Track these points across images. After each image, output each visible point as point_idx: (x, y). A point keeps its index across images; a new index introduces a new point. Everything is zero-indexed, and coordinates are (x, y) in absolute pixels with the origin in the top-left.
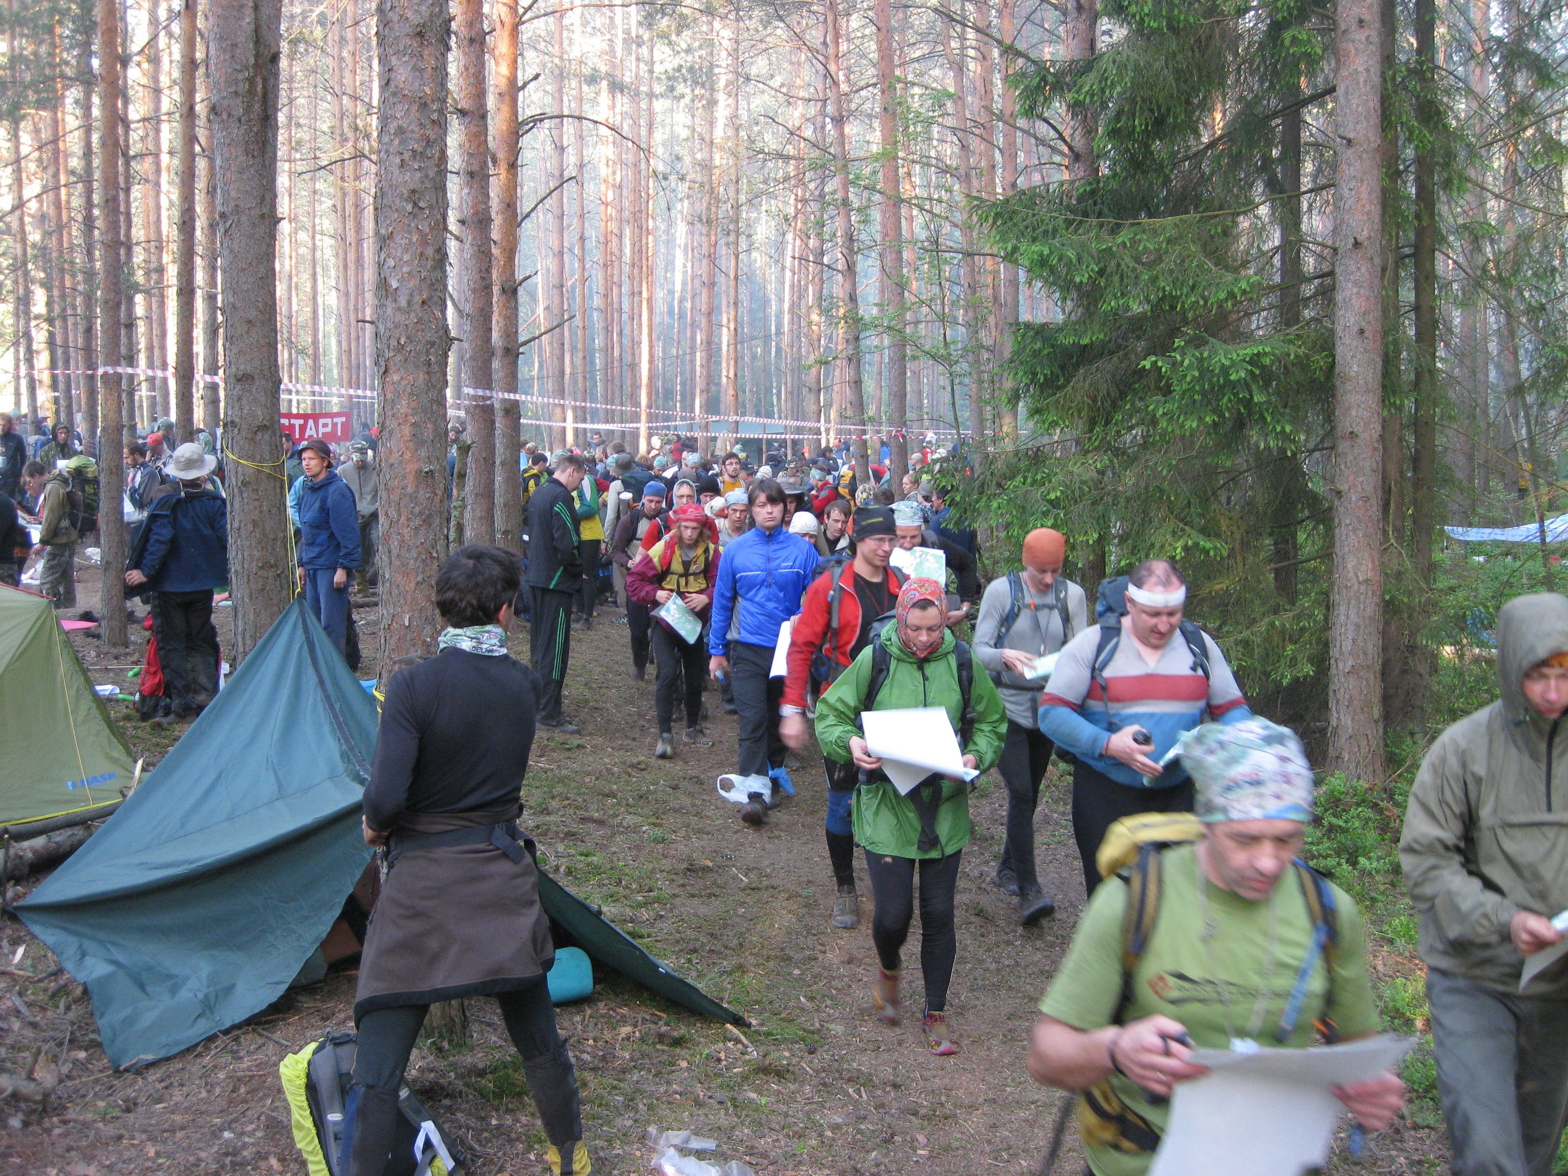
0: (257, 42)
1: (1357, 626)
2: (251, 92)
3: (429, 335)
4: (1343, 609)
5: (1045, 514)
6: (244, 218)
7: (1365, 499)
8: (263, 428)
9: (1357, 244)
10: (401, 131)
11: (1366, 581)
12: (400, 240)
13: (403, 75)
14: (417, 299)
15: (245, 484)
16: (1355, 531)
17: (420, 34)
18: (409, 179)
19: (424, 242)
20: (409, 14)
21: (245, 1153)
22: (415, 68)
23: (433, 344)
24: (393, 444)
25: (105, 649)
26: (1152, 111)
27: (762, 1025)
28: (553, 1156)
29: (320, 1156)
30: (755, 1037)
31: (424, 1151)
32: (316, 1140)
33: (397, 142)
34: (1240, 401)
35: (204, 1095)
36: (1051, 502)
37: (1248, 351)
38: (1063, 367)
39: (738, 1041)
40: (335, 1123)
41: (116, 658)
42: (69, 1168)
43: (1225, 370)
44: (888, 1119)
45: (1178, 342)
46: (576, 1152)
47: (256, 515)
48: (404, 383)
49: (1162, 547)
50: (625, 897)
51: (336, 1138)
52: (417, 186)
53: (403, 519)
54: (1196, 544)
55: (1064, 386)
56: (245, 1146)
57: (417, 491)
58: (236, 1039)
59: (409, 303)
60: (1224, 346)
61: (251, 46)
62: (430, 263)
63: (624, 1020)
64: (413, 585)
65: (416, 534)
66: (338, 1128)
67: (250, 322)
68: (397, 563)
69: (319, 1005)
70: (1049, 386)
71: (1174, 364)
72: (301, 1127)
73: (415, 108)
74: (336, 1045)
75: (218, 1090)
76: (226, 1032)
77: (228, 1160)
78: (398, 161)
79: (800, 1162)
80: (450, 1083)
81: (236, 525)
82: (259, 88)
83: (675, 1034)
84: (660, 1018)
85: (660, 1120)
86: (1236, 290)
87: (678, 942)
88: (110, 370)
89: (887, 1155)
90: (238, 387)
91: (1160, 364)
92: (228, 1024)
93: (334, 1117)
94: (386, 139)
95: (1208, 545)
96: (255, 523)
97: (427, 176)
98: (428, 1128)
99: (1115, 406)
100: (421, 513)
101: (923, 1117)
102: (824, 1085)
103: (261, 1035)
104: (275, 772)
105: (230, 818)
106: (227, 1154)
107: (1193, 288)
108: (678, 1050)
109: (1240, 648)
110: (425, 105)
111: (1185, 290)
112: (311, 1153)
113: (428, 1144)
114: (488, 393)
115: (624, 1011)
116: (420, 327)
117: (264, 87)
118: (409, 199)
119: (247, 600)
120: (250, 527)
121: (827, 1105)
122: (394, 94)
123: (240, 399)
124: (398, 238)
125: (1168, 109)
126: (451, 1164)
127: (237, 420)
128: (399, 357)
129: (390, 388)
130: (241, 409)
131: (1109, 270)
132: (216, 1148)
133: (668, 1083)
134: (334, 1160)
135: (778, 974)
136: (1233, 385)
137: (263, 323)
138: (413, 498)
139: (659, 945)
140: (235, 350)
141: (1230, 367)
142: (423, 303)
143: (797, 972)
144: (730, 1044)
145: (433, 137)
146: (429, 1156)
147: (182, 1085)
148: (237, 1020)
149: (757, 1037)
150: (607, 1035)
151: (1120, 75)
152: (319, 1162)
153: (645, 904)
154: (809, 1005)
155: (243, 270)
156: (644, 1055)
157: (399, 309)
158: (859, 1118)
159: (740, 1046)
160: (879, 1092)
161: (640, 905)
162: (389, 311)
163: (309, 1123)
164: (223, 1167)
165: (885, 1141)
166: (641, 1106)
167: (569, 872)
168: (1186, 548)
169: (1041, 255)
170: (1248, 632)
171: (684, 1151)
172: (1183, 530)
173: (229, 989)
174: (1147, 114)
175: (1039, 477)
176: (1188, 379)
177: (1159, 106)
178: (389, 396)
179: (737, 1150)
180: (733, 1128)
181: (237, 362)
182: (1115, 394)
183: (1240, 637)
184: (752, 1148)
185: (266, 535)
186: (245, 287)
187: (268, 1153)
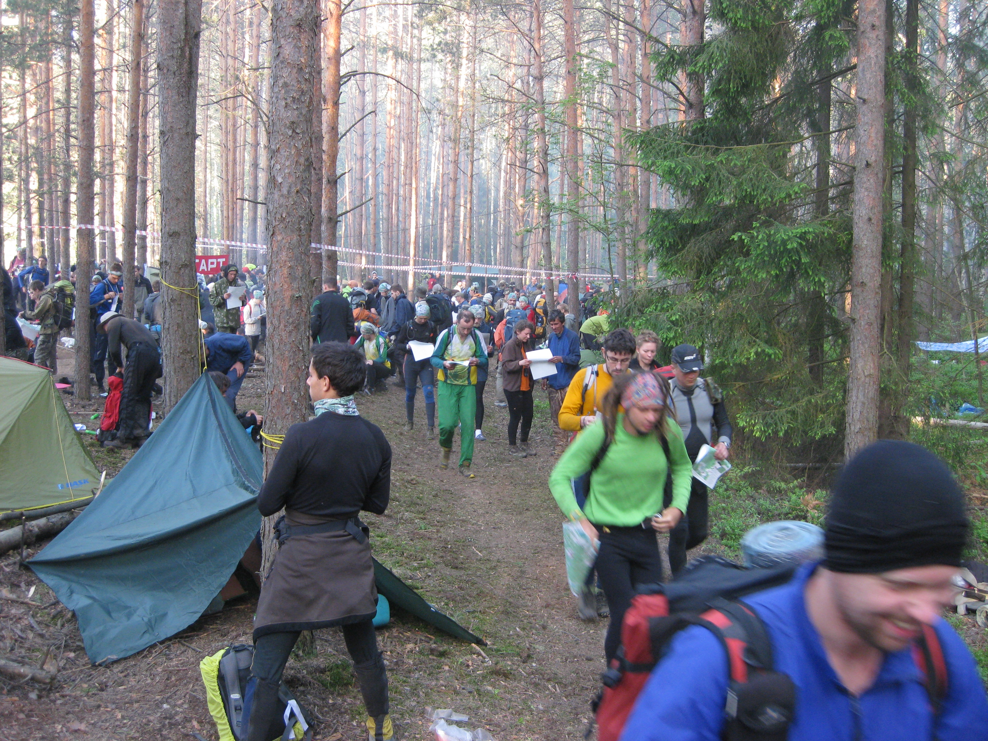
0: (186, 25)
1: (863, 403)
2: (182, 55)
3: (300, 212)
4: (854, 393)
5: (669, 329)
6: (176, 135)
7: (870, 324)
8: (185, 266)
9: (868, 165)
10: (286, 85)
11: (870, 375)
12: (284, 153)
13: (288, 50)
14: (294, 190)
15: (173, 300)
16: (863, 344)
17: (299, 25)
18: (290, 115)
19: (299, 154)
20: (292, 13)
21: (177, 718)
22: (295, 46)
23: (302, 218)
24: (276, 279)
25: (76, 401)
26: (741, 79)
27: (494, 645)
28: (371, 724)
29: (226, 720)
30: (490, 652)
31: (290, 719)
32: (223, 710)
34: (793, 261)
35: (149, 681)
36: (672, 322)
37: (799, 230)
38: (681, 238)
39: (479, 654)
40: (236, 700)
41: (83, 407)
42: (69, 725)
43: (784, 242)
44: (574, 705)
45: (755, 224)
46: (385, 722)
47: (179, 320)
48: (284, 241)
49: (742, 352)
50: (406, 563)
51: (236, 709)
52: (295, 120)
53: (282, 326)
54: (763, 351)
55: (682, 249)
56: (177, 713)
57: (291, 309)
58: (168, 647)
59: (289, 192)
60: (784, 227)
61: (183, 27)
62: (302, 168)
63: (408, 640)
64: (287, 367)
65: (290, 335)
66: (237, 703)
67: (178, 199)
68: (277, 353)
69: (219, 626)
70: (673, 249)
71: (752, 237)
72: (213, 702)
73: (295, 71)
74: (236, 651)
75: (158, 679)
76: (162, 642)
77: (167, 722)
78: (284, 103)
79: (520, 730)
80: (303, 677)
82: (187, 54)
83: (441, 649)
84: (431, 639)
85: (433, 702)
86: (791, 192)
87: (440, 592)
89: (573, 726)
90: (170, 240)
91: (743, 237)
92: (163, 637)
93: (235, 696)
94: (276, 90)
95: (771, 351)
96: (178, 325)
97: (301, 114)
98: (292, 704)
99: (713, 263)
100: (293, 323)
102: (533, 682)
103: (184, 645)
104: (191, 481)
105: (163, 509)
106: (166, 718)
107: (764, 190)
108: (443, 659)
109: (789, 416)
110: (301, 69)
111: (759, 192)
112: (220, 718)
113: (292, 714)
114: (318, 246)
115: (409, 634)
116: (295, 207)
117: (190, 54)
118: (290, 128)
119: (172, 373)
120: (175, 328)
121: (536, 695)
122: (282, 62)
123: (171, 248)
124: (282, 152)
125: (751, 79)
126: (306, 727)
127: (169, 261)
128: (282, 225)
129: (275, 245)
130: (171, 254)
131: (712, 178)
132: (159, 714)
133: (437, 679)
134: (234, 723)
135: (502, 613)
136: (789, 251)
137: (186, 200)
138: (289, 313)
139: (429, 593)
140: (168, 217)
141: (787, 240)
142: (297, 192)
144: (475, 656)
145: (305, 89)
146: (293, 721)
147: (135, 675)
148: (169, 635)
149: (491, 652)
150: (399, 649)
151: (721, 55)
152: (225, 724)
153: (419, 568)
154: (522, 633)
155: (175, 167)
156: (421, 662)
157: (282, 196)
159: (480, 657)
160: (567, 688)
161: (416, 569)
162: (276, 196)
163: (219, 700)
164: (164, 726)
165: (572, 718)
166: (421, 693)
168: (756, 353)
169: (670, 167)
170: (795, 406)
171: (450, 722)
172: (755, 341)
173: (165, 615)
174: (738, 80)
175: (665, 306)
176: (761, 247)
177: (745, 76)
178: (275, 249)
179: (481, 722)
180: (478, 708)
181: (169, 225)
182: (713, 255)
183: (789, 409)
184: (491, 720)
185: (185, 333)
186: (176, 178)
187: (191, 718)
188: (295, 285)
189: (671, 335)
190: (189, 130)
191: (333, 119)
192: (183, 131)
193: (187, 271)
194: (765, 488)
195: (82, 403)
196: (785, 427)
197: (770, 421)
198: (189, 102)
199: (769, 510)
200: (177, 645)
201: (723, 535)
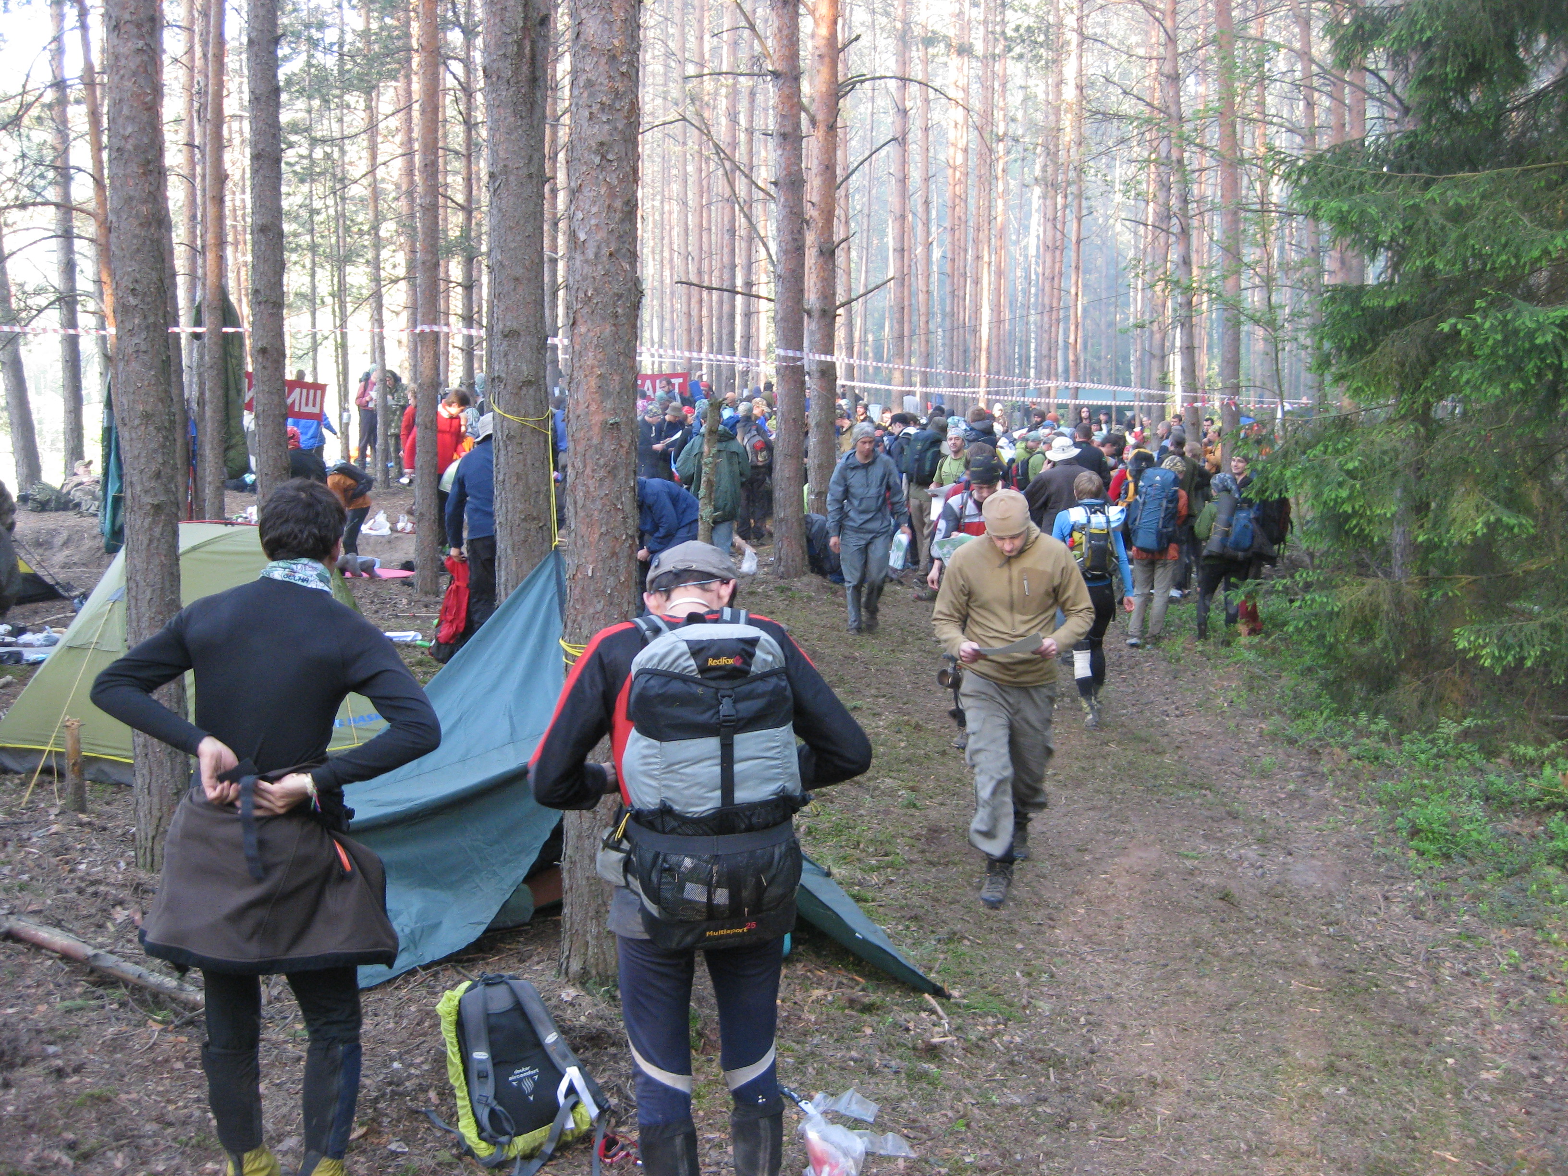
0: (525, 5)
2: (520, 54)
3: (616, 288)
5: (1340, 485)
6: (512, 178)
8: (528, 383)
10: (590, 84)
12: (588, 193)
13: (592, 28)
14: (605, 251)
15: (510, 437)
18: (599, 132)
19: (612, 195)
21: (408, 1084)
22: (604, 21)
23: (620, 296)
24: (580, 396)
25: (416, 597)
26: (1466, 56)
27: (964, 997)
29: (465, 1093)
30: (954, 1008)
31: (567, 1096)
32: (463, 1077)
33: (585, 95)
34: (1549, 366)
35: (391, 1025)
36: (1349, 473)
37: (1558, 313)
38: (1372, 331)
39: (933, 1012)
40: (481, 1061)
41: (426, 606)
43: (1531, 335)
44: (1070, 1103)
45: (1480, 303)
47: (519, 468)
48: (591, 334)
49: (1463, 523)
50: (859, 860)
51: (479, 1077)
52: (606, 138)
53: (588, 471)
54: (1499, 520)
55: (1371, 351)
56: (409, 1077)
57: (602, 443)
58: (435, 975)
59: (597, 255)
60: (1531, 308)
61: (520, 9)
62: (618, 215)
63: (819, 983)
64: (597, 536)
65: (601, 486)
66: (481, 1067)
67: (516, 279)
68: (582, 514)
69: (520, 946)
70: (1356, 350)
71: (1476, 328)
72: (453, 1064)
73: (604, 60)
74: (488, 985)
75: (405, 1022)
76: (426, 967)
77: (389, 1090)
78: (587, 114)
79: (962, 1140)
80: (617, 1032)
81: (501, 478)
82: (527, 50)
83: (866, 1000)
84: (858, 983)
85: (827, 1085)
86: (1551, 248)
87: (902, 908)
88: (427, 329)
89: (1056, 1140)
90: (505, 343)
91: (1459, 326)
92: (428, 959)
94: (576, 93)
95: (1513, 521)
96: (519, 477)
97: (616, 129)
98: (573, 1074)
99: (1425, 373)
100: (606, 465)
101: (1108, 1105)
102: (1012, 1063)
103: (459, 973)
104: (511, 717)
105: (463, 760)
106: (390, 1084)
107: (1505, 245)
108: (866, 1017)
109: (1547, 633)
110: (614, 57)
111: (1496, 249)
112: (460, 1089)
113: (571, 1090)
114: (798, 354)
115: (823, 973)
116: (607, 279)
117: (532, 49)
118: (597, 152)
119: (509, 551)
120: (514, 480)
121: (1009, 1084)
122: (584, 48)
123: (506, 355)
124: (586, 191)
125: (1484, 55)
126: (594, 1111)
127: (503, 375)
128: (586, 310)
129: (577, 340)
130: (507, 365)
131: (1415, 228)
132: (381, 1077)
133: (849, 1049)
134: (475, 1098)
135: (999, 947)
136: (1540, 350)
137: (529, 280)
138: (599, 449)
139: (881, 910)
140: (502, 308)
141: (1536, 331)
142: (611, 255)
143: (1019, 946)
144: (924, 1015)
145: (621, 89)
146: (572, 1101)
147: (376, 1015)
148: (437, 958)
149: (955, 1010)
150: (799, 996)
151: (1430, 18)
152: (465, 1099)
153: (878, 868)
154: (1024, 981)
155: (511, 228)
156: (830, 1019)
157: (587, 261)
158: (1039, 1099)
159: (934, 1017)
160: (1068, 1075)
161: (873, 869)
162: (578, 263)
163: (458, 1059)
164: (383, 1095)
165: (1060, 1126)
166: (810, 1069)
167: (809, 832)
168: (1487, 524)
169: (1340, 211)
170: (1557, 616)
171: (835, 1118)
172: (1488, 505)
173: (436, 926)
174: (1460, 59)
175: (1340, 446)
176: (1490, 342)
177: (1474, 51)
178: (577, 347)
179: (897, 1122)
180: (901, 1099)
181: (504, 319)
182: (1425, 359)
183: (1548, 620)
184: (914, 1121)
185: (529, 488)
186: (513, 245)
187: (430, 1086)
188: (609, 404)
189: (1344, 493)
190: (533, 170)
191: (827, 152)
192: (524, 172)
193: (531, 391)
194: (1506, 756)
195: (426, 599)
196: (1535, 652)
197: (1510, 640)
198: (532, 127)
199: (1504, 794)
200: (447, 973)
201: (1415, 832)
